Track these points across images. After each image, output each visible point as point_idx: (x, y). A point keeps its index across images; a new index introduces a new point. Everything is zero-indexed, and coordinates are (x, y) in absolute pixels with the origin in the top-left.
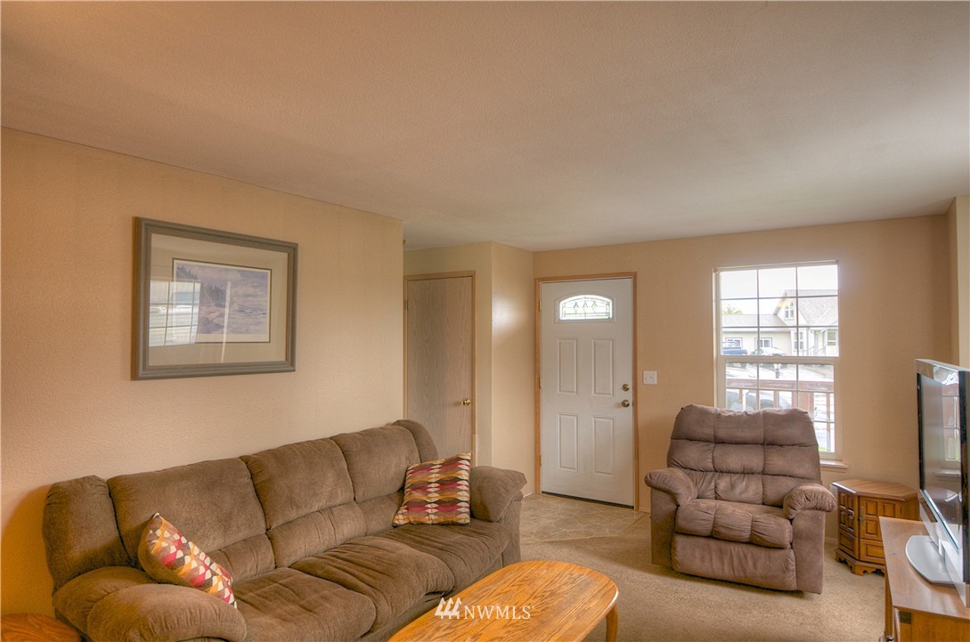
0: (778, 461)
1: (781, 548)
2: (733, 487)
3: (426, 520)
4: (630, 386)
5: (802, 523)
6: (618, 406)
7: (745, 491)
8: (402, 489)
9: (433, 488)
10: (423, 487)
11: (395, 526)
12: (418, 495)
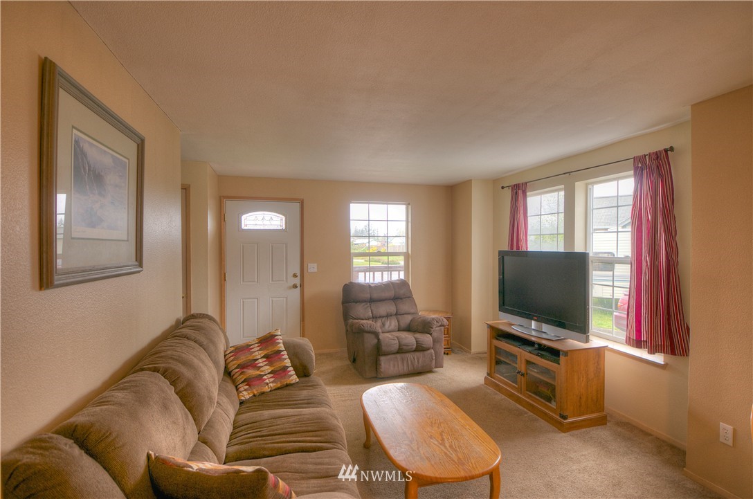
1: (428, 349)
2: (383, 325)
3: (266, 389)
4: (298, 274)
5: (435, 334)
6: (290, 288)
7: (390, 325)
9: (261, 362)
10: (253, 364)
11: (243, 402)
12: (251, 372)
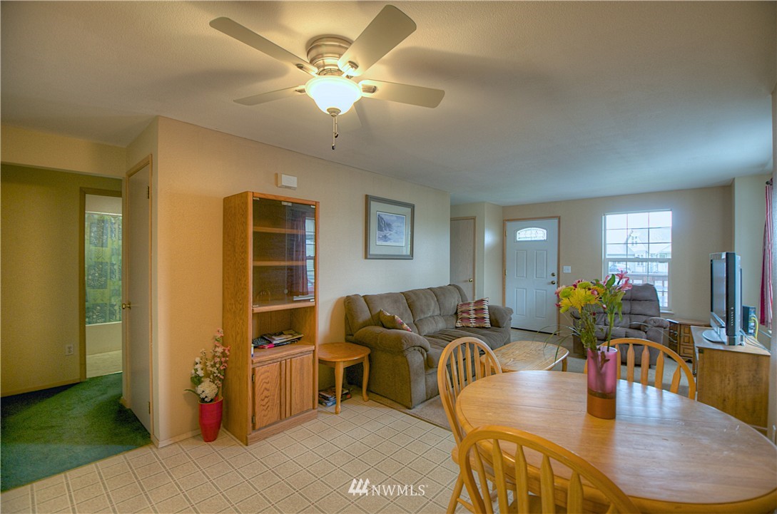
0: (638, 308)
3: (470, 325)
4: (556, 274)
5: (650, 333)
6: (549, 284)
8: (456, 313)
9: (472, 312)
10: (468, 312)
11: (456, 328)
